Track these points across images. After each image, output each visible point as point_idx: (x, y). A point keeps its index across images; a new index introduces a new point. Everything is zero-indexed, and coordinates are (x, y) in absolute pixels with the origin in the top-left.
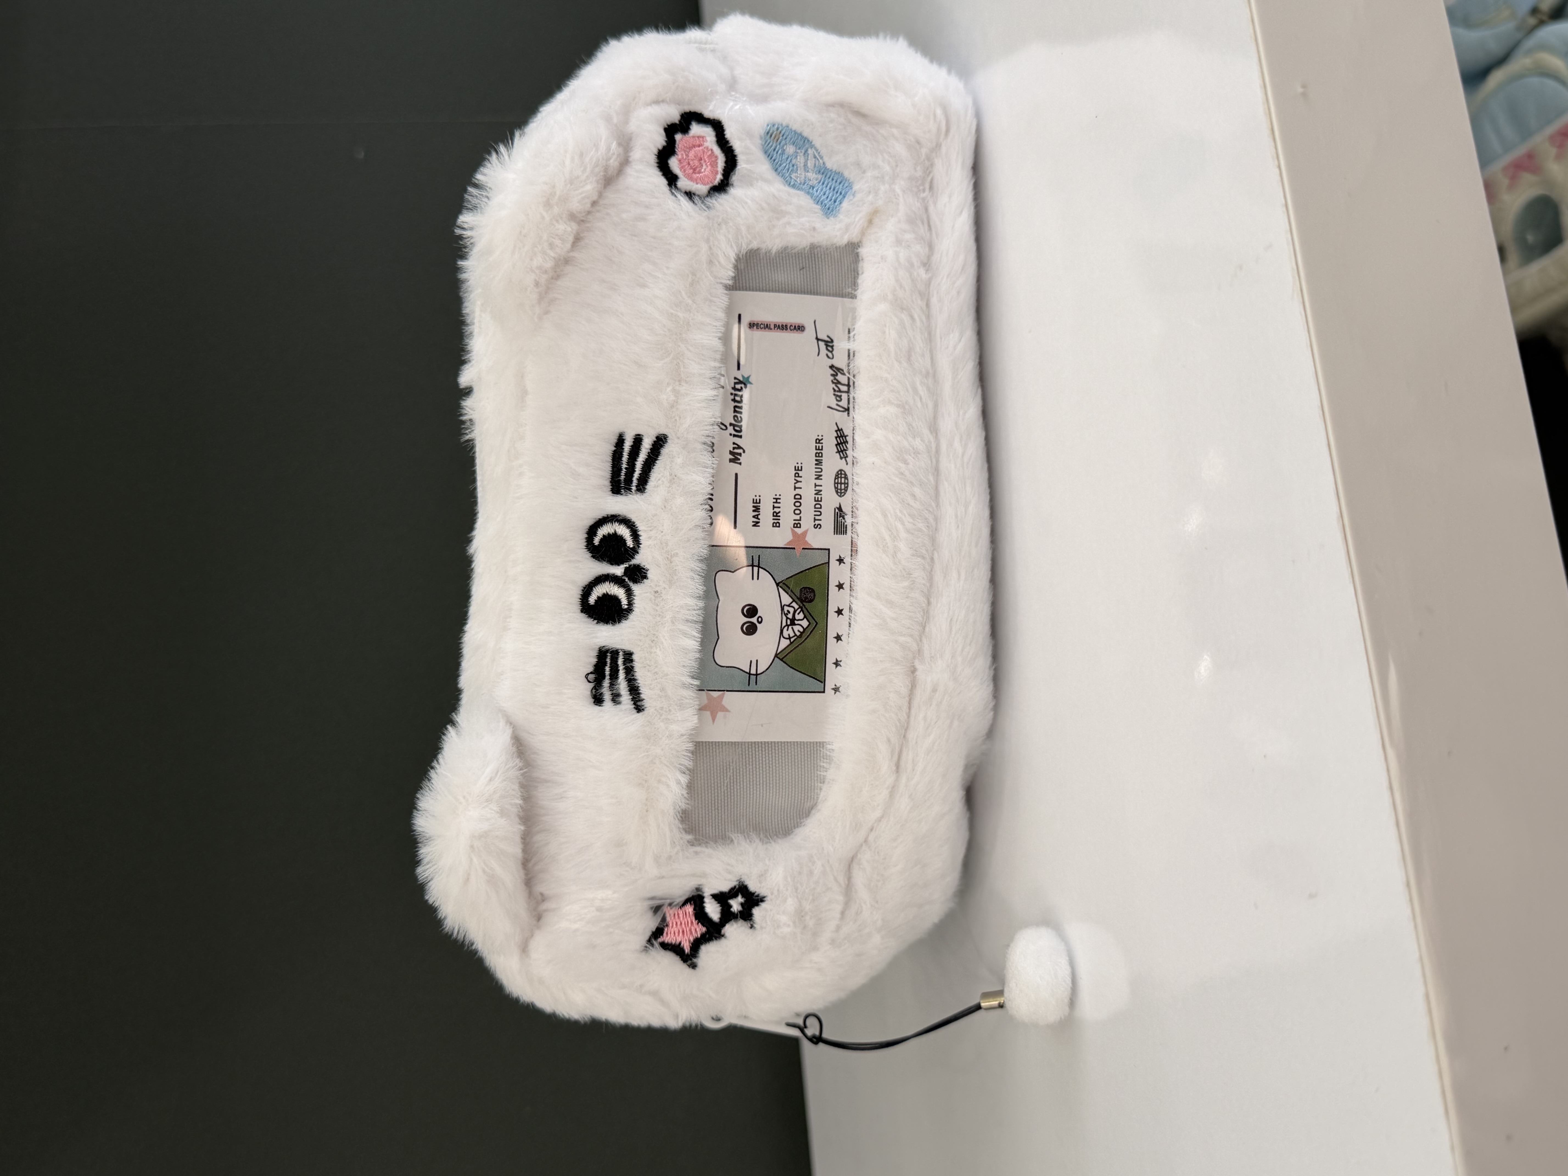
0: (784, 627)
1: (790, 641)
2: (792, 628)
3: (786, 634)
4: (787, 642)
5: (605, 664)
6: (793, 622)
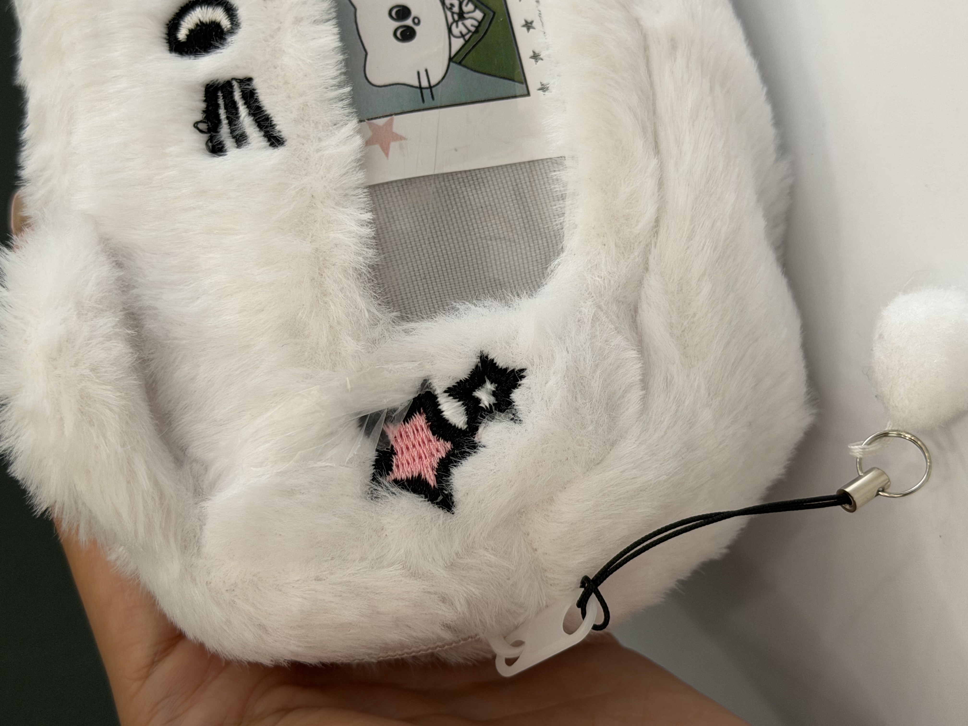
0: (452, 24)
1: (464, 39)
2: (463, 24)
3: (455, 31)
4: (461, 42)
5: (218, 106)
6: (461, 15)
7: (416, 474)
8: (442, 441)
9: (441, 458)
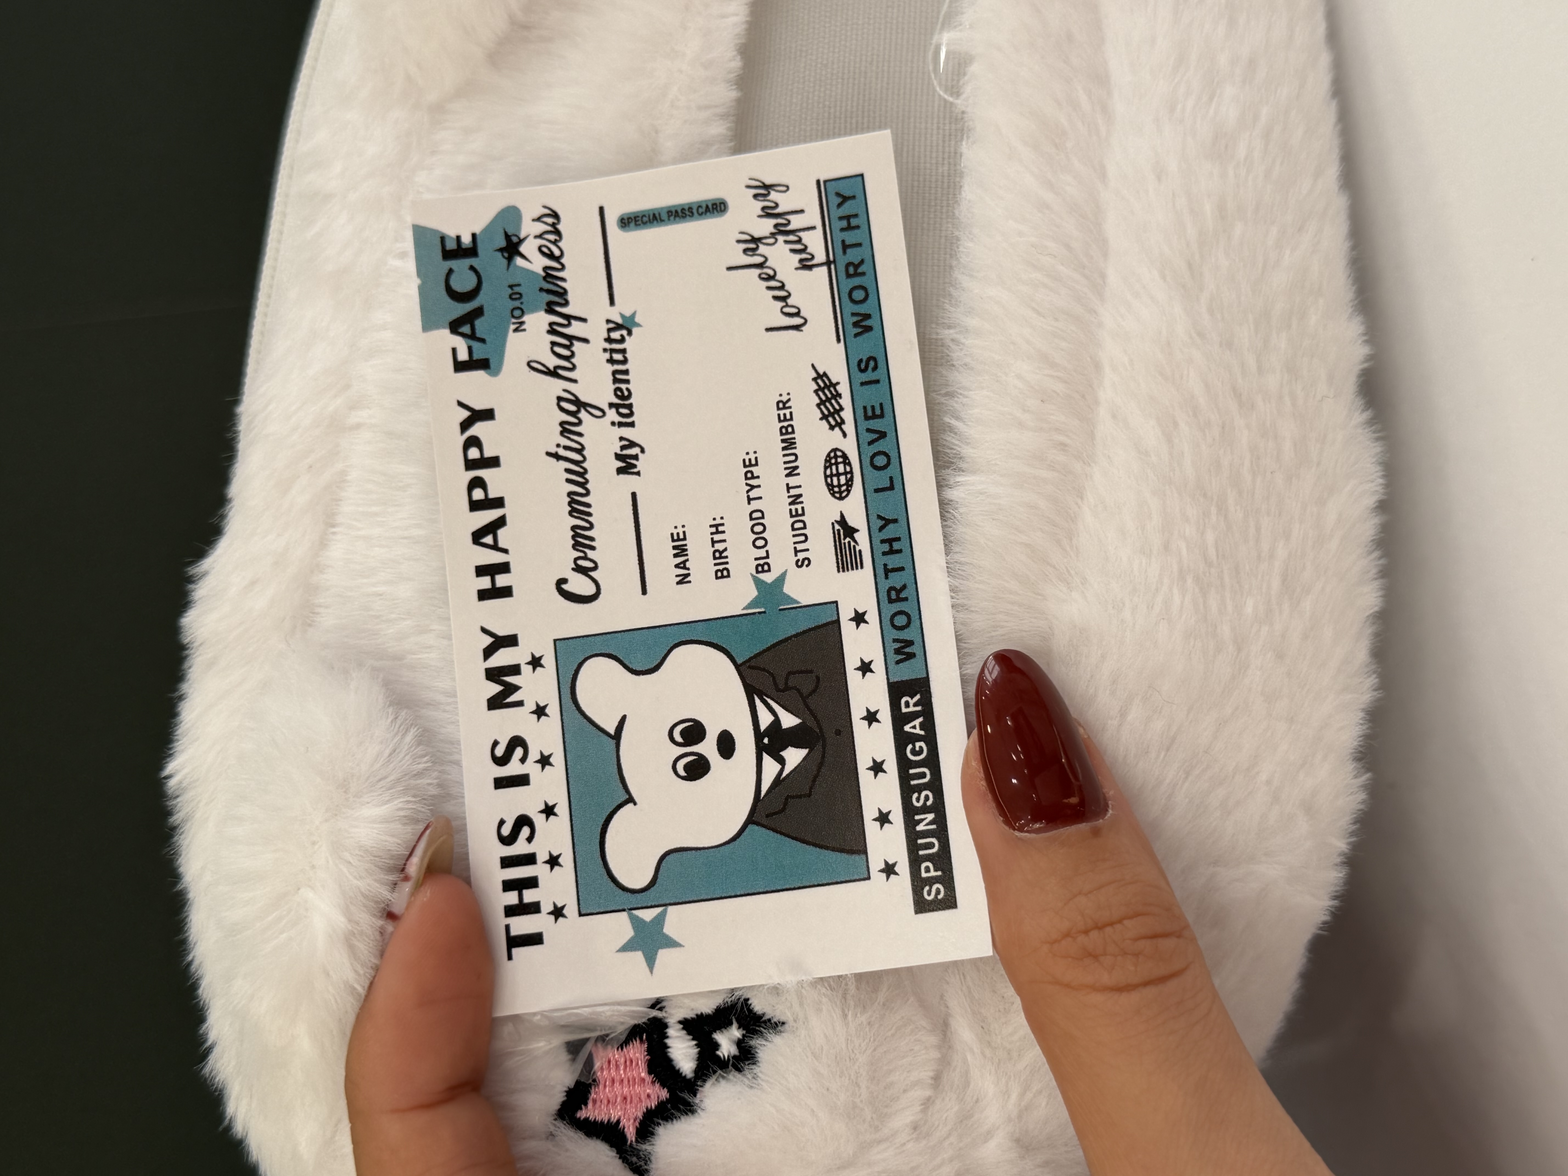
7: (614, 1120)
8: (657, 1085)
9: (649, 1107)
